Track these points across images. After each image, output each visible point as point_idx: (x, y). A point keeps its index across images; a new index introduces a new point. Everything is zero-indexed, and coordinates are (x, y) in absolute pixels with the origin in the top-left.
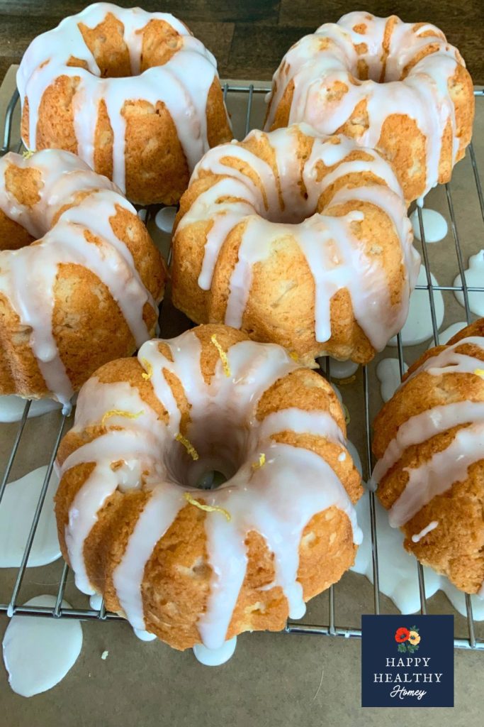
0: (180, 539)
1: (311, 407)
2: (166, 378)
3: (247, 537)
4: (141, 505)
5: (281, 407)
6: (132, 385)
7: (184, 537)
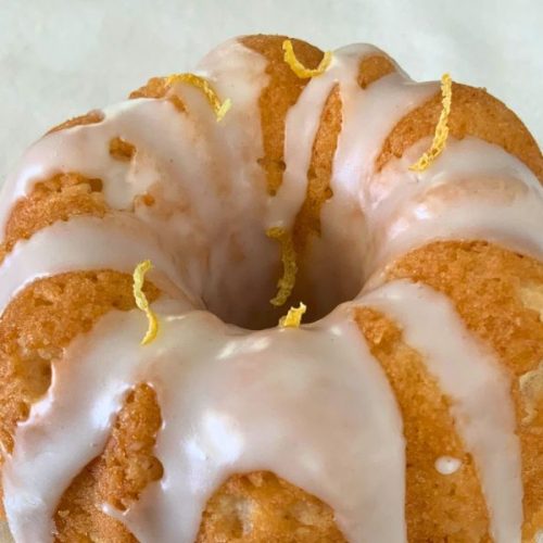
2: (326, 103)
5: (432, 281)
6: (268, 71)
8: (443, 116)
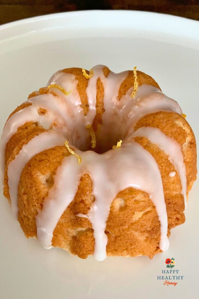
0: (47, 158)
1: (170, 135)
2: (97, 84)
3: (83, 176)
4: (39, 132)
5: (151, 125)
6: (76, 79)
7: (49, 157)
8: (136, 80)
